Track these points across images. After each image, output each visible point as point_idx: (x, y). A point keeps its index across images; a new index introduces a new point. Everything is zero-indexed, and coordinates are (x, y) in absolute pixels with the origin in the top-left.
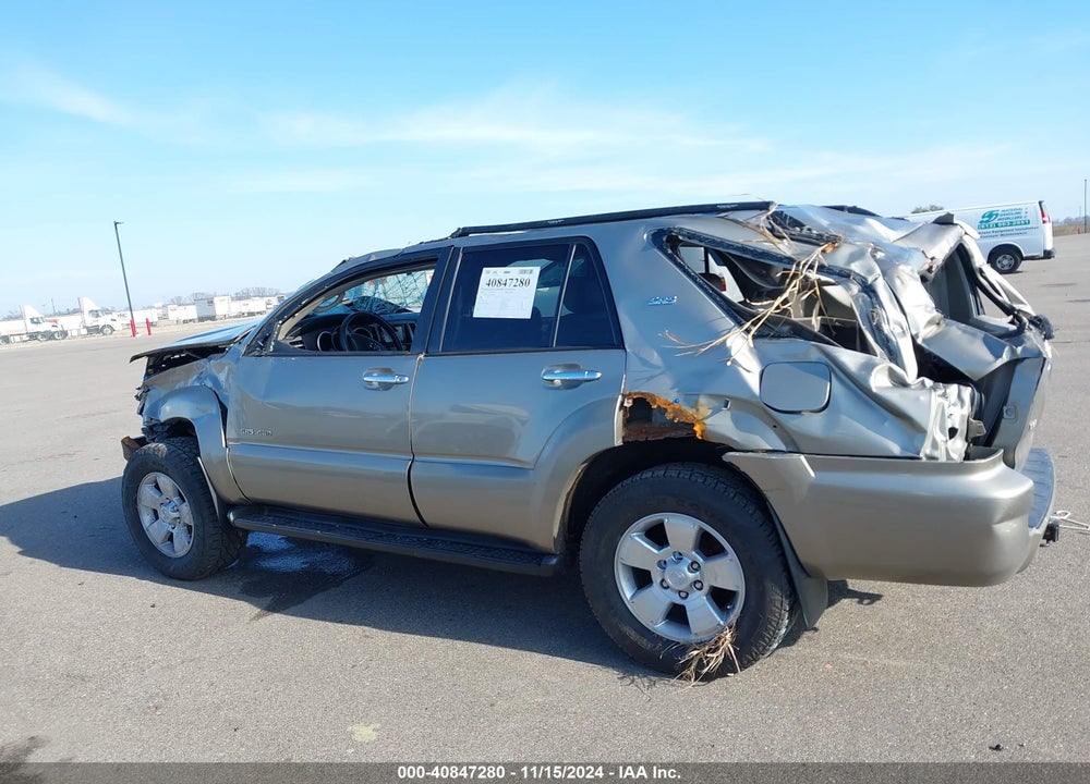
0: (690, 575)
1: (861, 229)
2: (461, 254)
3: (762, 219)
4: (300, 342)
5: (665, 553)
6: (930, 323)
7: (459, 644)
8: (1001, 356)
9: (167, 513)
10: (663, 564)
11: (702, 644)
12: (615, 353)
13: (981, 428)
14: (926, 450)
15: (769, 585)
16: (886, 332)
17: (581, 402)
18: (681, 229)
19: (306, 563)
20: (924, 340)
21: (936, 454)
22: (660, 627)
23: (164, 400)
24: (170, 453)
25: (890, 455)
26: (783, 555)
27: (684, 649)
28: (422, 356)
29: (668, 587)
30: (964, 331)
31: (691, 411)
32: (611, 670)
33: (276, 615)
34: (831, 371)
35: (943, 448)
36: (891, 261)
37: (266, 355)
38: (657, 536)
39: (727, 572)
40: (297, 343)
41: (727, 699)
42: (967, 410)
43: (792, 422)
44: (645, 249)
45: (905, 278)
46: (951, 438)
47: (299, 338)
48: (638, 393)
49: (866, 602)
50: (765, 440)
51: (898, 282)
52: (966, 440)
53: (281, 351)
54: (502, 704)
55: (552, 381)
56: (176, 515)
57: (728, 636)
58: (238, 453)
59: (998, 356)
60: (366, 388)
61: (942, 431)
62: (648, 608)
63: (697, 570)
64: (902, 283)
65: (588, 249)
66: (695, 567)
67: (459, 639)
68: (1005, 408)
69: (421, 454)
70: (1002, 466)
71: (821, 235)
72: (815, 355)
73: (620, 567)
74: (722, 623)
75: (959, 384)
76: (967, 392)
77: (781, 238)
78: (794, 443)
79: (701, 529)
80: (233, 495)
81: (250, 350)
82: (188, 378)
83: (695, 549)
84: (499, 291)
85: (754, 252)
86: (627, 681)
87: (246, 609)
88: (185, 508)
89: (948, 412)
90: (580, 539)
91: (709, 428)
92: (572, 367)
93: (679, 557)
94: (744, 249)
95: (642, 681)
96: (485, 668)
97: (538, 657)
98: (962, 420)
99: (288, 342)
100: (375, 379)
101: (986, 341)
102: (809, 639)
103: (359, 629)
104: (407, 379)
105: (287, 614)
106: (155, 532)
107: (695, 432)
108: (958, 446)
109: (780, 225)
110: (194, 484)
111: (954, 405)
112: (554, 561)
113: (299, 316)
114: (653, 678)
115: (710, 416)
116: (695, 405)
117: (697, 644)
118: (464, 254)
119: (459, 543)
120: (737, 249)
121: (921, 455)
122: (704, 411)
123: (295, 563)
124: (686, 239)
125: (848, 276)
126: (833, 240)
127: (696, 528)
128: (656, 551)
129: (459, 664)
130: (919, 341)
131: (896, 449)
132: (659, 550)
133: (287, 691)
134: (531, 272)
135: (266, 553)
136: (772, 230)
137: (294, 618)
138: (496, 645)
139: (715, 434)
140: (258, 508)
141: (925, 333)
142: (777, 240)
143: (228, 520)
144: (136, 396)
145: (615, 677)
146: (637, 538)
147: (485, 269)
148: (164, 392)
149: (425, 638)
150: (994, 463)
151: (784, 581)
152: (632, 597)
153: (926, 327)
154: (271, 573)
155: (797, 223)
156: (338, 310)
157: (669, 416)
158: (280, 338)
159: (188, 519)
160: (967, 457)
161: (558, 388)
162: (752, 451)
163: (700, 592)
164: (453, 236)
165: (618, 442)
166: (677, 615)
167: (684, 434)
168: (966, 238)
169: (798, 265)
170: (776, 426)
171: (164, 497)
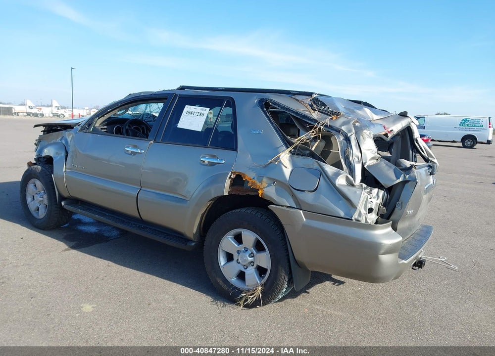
0: (249, 258)
1: (359, 112)
2: (178, 98)
3: (308, 100)
4: (106, 129)
5: (241, 247)
6: (373, 158)
7: (147, 275)
8: (399, 179)
9: (38, 198)
10: (238, 252)
11: (249, 291)
12: (232, 153)
13: (384, 210)
14: (356, 216)
15: (280, 268)
16: (350, 160)
17: (214, 173)
18: (271, 100)
19: (98, 230)
20: (368, 166)
21: (360, 219)
22: (234, 280)
23: (46, 147)
24: (42, 170)
25: (339, 216)
26: (288, 255)
27: (241, 291)
28: (152, 142)
29: (239, 263)
30: (387, 165)
31: (259, 184)
32: (209, 297)
33: (74, 250)
34: (321, 174)
35: (364, 217)
36: (361, 128)
37: (88, 132)
38: (238, 239)
39: (264, 260)
40: (104, 129)
41: (254, 318)
42: (380, 201)
43: (300, 195)
44: (254, 107)
45: (366, 136)
46: (369, 213)
47: (106, 127)
48: (238, 172)
49: (337, 284)
50: (287, 201)
51: (361, 137)
52: (377, 215)
53: (95, 131)
54: (154, 304)
55: (204, 161)
56: (41, 199)
57: (260, 288)
58: (69, 175)
59: (398, 178)
60: (125, 153)
61: (365, 208)
62: (229, 271)
63: (253, 257)
64: (363, 138)
65: (231, 103)
66: (252, 255)
67: (149, 273)
68: (397, 203)
69: (144, 187)
70: (390, 229)
71: (332, 111)
72: (316, 166)
73: (221, 250)
74: (259, 282)
75: (379, 188)
76: (382, 193)
77: (314, 110)
78: (300, 205)
79: (257, 238)
80: (65, 194)
81: (83, 128)
82: (57, 138)
83: (253, 247)
84: (190, 117)
85: (301, 115)
86: (214, 303)
87: (62, 245)
88: (45, 196)
89: (369, 200)
90: (206, 236)
91: (265, 193)
92: (214, 156)
93: (246, 250)
94: (297, 113)
95: (220, 304)
96: (154, 288)
97: (180, 286)
98: (376, 206)
99: (100, 128)
100: (130, 149)
101: (395, 171)
102: (304, 296)
103: (107, 262)
104: (143, 151)
105: (79, 251)
106: (32, 205)
107: (259, 194)
108: (373, 217)
109: (315, 104)
110: (50, 187)
111: (374, 198)
112: (193, 244)
113: (106, 117)
114: (226, 303)
115: (267, 187)
116: (261, 182)
117: (247, 290)
118: (179, 97)
119: (156, 230)
120: (294, 112)
121: (353, 218)
122: (265, 184)
123: (93, 229)
124: (273, 105)
125: (339, 132)
126: (337, 114)
127: (255, 237)
128: (236, 245)
129: (143, 284)
130: (365, 166)
131: (342, 214)
132: (238, 245)
133: (62, 285)
134: (205, 110)
135: (82, 223)
136: (311, 106)
137: (81, 253)
138: (163, 279)
139: (267, 196)
140: (76, 202)
141: (369, 163)
142: (312, 111)
143: (61, 204)
144: (35, 144)
145: (210, 301)
146: (230, 239)
147: (186, 106)
148: (46, 143)
149: (134, 270)
150: (386, 227)
151: (287, 268)
152: (224, 265)
153: (370, 160)
154: (81, 232)
155: (324, 105)
156: (124, 116)
157: (249, 185)
158: (97, 125)
159: (46, 202)
160: (377, 223)
161: (207, 165)
162: (281, 206)
163: (252, 267)
164: (177, 89)
165: (226, 193)
166: (241, 276)
167: (253, 194)
168: (412, 124)
169: (318, 123)
170: (293, 196)
171: (38, 191)
